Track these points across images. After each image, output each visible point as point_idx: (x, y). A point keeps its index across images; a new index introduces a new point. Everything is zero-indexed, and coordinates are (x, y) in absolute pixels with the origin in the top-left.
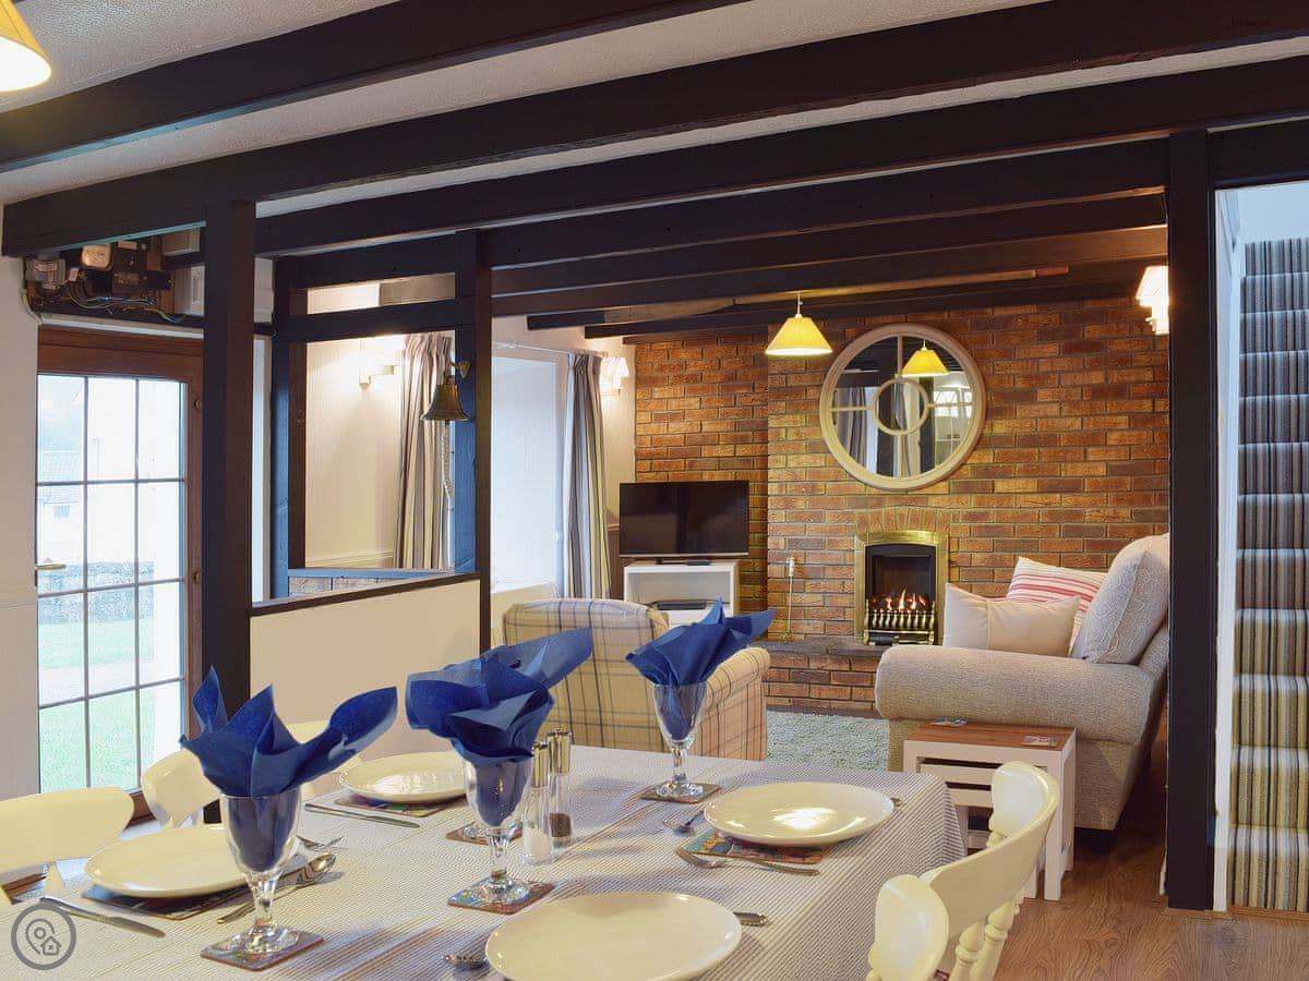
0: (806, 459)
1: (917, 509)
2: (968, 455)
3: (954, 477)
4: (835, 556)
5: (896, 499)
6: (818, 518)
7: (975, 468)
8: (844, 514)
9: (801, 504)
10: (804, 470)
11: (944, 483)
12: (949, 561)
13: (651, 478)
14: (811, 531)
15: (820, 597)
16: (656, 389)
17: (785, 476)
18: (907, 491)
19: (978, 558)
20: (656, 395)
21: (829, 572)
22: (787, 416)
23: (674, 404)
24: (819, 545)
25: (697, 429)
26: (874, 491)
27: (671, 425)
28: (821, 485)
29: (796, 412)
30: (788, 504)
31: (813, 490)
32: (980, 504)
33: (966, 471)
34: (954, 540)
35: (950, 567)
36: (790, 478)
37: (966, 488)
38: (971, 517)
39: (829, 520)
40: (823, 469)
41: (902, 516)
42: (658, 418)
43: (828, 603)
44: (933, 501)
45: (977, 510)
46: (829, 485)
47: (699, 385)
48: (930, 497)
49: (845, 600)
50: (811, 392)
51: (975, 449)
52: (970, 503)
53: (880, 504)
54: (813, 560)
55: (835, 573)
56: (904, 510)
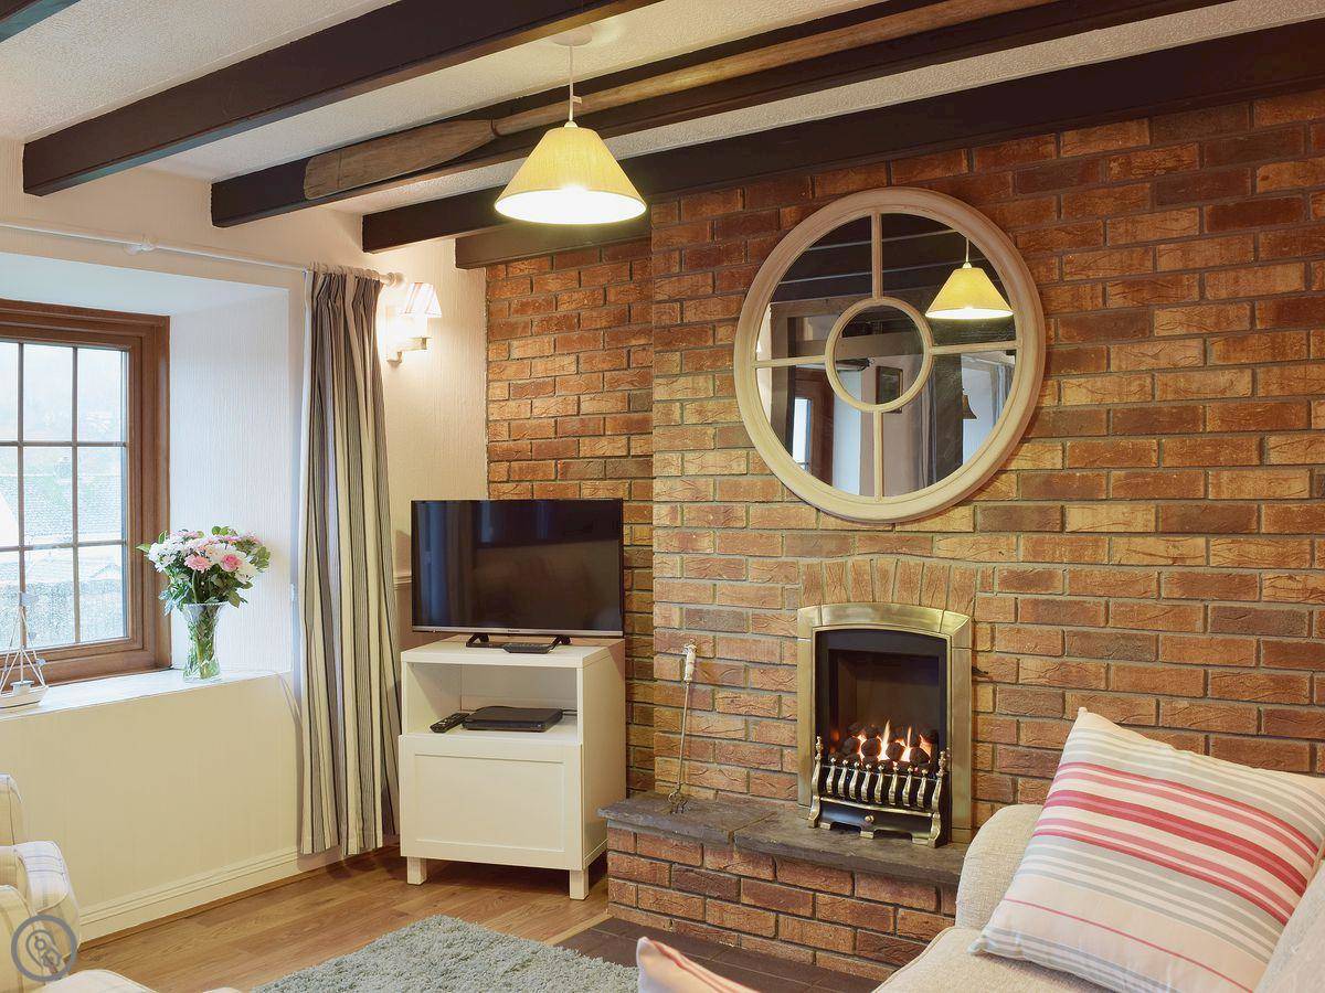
0: (714, 460)
1: (913, 561)
2: (1011, 453)
3: (984, 496)
4: (763, 646)
5: (871, 538)
6: (735, 571)
7: (1024, 478)
8: (780, 566)
9: (706, 544)
10: (711, 480)
11: (965, 511)
12: (975, 671)
13: (509, 492)
14: (723, 597)
15: (738, 723)
16: (515, 343)
17: (680, 491)
18: (893, 524)
19: (1032, 667)
20: (516, 354)
21: (755, 677)
22: (682, 380)
23: (540, 367)
24: (738, 624)
25: (572, 410)
26: (832, 523)
27: (537, 403)
28: (739, 510)
29: (698, 371)
30: (686, 544)
31: (726, 520)
32: (1036, 554)
33: (1006, 484)
34: (984, 629)
35: (975, 683)
36: (688, 495)
37: (1008, 522)
38: (1019, 581)
39: (755, 577)
40: (741, 479)
41: (884, 575)
42: (517, 392)
43: (753, 737)
44: (943, 546)
45: (1029, 567)
46: (755, 509)
47: (575, 335)
48: (937, 537)
49: (781, 733)
50: (722, 332)
51: (1024, 439)
52: (1015, 552)
53: (844, 549)
54: (728, 652)
55: (765, 679)
56: (887, 562)
